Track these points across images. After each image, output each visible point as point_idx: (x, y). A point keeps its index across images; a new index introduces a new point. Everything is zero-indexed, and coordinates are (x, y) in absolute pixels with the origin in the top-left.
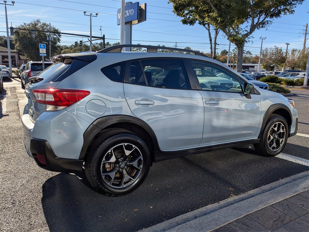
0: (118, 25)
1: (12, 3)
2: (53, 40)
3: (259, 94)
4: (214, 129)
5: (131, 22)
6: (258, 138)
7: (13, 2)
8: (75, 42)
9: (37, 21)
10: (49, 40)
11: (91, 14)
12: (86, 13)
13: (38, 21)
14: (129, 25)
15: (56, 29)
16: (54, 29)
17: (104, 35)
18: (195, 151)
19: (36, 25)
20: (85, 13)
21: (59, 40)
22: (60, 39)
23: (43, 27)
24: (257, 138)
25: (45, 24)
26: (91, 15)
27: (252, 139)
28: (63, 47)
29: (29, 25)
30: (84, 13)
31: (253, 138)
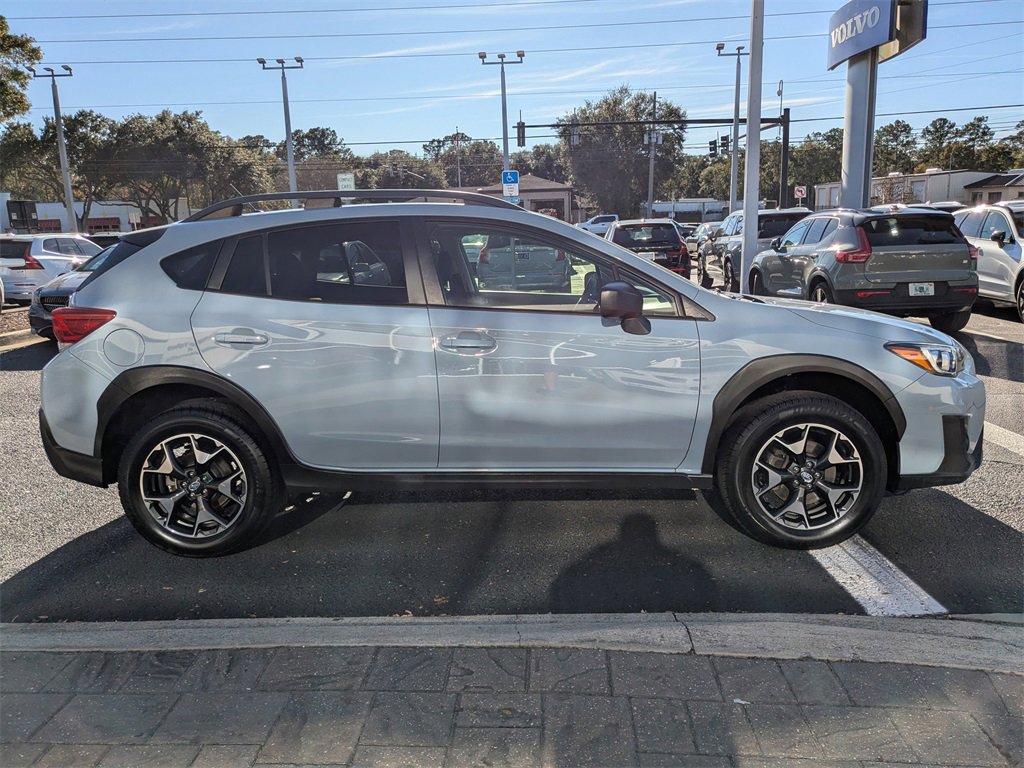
0: (833, 68)
1: (519, 56)
2: (660, 142)
3: (709, 317)
4: (479, 422)
5: (875, 51)
6: (704, 471)
7: (521, 55)
8: (711, 143)
9: (621, 92)
10: (650, 144)
11: (739, 49)
12: (722, 48)
13: (624, 91)
14: (865, 65)
15: (675, 106)
16: (668, 107)
17: (787, 111)
18: (423, 481)
19: (617, 102)
20: (720, 47)
21: (680, 139)
22: (685, 135)
23: (638, 105)
24: (699, 471)
25: (642, 98)
26: (741, 51)
27: (673, 471)
28: (708, 160)
29: (599, 107)
30: (718, 48)
31: (678, 471)
